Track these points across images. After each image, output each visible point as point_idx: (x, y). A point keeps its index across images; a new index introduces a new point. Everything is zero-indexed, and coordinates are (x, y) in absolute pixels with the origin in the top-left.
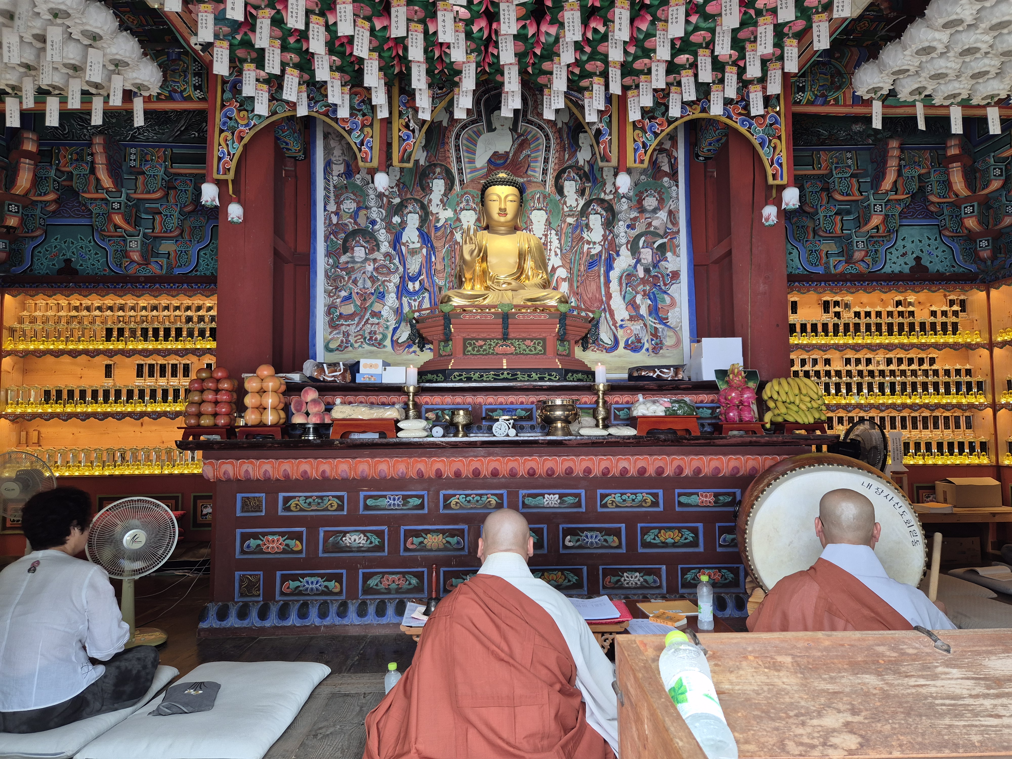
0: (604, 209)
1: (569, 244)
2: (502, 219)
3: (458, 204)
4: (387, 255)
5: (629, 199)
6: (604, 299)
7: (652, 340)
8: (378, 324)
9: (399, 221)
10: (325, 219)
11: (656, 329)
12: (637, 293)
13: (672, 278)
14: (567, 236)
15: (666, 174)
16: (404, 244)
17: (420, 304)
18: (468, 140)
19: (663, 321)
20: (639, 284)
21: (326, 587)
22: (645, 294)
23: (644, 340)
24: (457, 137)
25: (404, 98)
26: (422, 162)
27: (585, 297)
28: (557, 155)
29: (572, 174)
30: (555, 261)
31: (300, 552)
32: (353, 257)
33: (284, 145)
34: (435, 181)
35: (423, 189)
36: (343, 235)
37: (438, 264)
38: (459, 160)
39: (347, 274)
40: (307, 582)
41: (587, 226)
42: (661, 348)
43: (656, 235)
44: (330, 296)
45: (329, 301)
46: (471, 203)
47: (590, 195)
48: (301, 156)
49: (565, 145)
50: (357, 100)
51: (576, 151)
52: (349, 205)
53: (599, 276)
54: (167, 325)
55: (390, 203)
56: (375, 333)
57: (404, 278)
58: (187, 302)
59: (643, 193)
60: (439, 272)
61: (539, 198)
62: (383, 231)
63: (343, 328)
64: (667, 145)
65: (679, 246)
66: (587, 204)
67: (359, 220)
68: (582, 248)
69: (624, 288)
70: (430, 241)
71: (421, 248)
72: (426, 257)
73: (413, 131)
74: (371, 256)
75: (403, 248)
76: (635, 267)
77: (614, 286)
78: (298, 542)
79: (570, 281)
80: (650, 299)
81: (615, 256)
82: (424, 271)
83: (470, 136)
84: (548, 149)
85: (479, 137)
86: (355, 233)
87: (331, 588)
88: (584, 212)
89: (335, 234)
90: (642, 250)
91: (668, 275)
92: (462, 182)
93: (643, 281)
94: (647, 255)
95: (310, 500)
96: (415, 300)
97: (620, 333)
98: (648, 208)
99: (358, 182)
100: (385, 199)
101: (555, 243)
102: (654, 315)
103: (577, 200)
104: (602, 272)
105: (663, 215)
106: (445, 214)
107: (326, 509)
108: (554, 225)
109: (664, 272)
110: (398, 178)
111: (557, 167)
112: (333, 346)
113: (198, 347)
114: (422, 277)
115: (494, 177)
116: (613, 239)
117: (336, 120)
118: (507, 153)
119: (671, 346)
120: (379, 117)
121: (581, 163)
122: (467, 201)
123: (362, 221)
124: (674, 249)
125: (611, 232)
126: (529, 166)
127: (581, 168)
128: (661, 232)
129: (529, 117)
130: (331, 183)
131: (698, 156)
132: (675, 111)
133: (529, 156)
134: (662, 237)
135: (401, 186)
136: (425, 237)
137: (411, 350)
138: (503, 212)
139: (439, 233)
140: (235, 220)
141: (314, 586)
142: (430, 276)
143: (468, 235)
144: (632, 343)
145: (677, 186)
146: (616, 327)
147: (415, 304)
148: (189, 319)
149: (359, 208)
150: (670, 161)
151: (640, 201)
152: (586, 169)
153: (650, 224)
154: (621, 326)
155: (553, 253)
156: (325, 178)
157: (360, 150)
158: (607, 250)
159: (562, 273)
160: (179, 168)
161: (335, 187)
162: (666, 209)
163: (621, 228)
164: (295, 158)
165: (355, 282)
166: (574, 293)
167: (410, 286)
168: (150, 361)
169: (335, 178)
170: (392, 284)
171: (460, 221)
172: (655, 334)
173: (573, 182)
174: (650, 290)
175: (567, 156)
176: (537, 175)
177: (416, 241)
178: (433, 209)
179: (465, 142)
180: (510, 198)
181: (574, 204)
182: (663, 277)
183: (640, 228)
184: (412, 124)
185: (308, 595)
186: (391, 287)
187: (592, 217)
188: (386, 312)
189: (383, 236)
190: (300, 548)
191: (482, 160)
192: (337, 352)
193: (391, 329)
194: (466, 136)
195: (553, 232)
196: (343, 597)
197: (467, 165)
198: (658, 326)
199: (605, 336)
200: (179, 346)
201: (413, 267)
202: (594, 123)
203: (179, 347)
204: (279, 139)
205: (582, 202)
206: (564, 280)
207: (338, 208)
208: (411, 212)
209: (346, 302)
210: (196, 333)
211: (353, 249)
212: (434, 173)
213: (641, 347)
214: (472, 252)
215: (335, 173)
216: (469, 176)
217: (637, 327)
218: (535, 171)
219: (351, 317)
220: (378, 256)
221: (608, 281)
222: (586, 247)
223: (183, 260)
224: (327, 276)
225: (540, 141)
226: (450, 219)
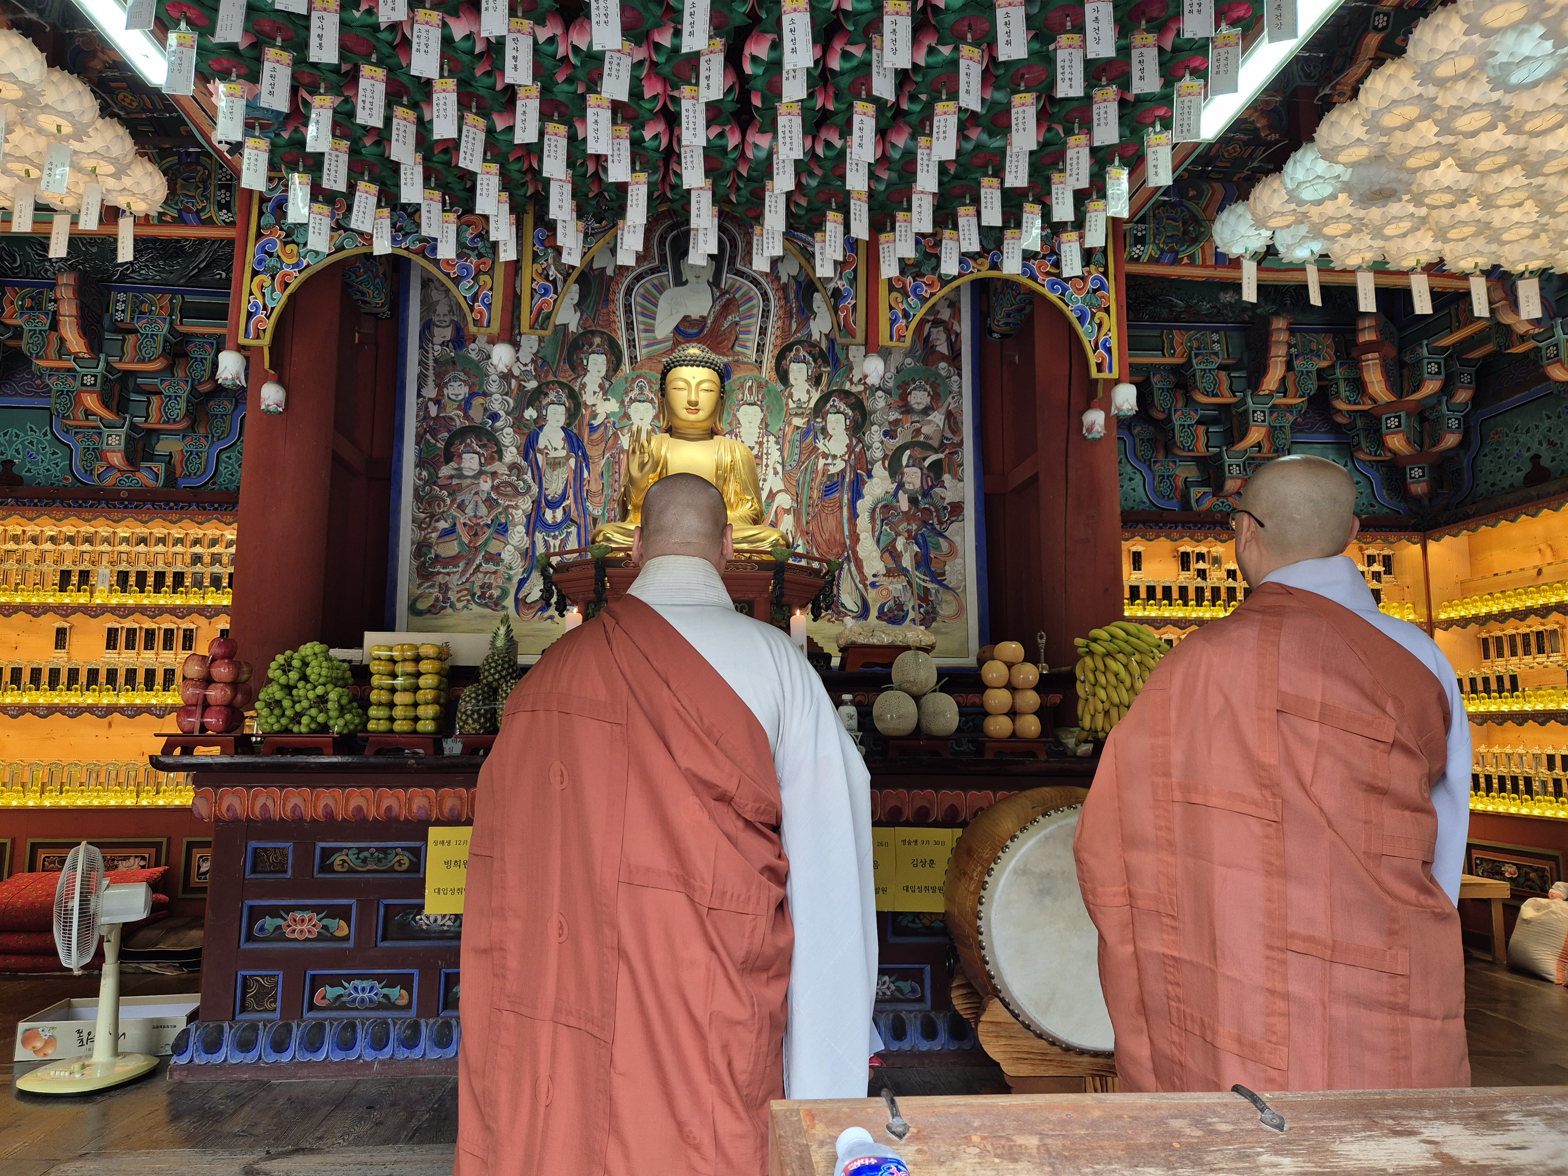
0: (848, 405)
1: (796, 457)
2: (692, 417)
3: (626, 393)
4: (513, 467)
5: (887, 392)
6: (848, 542)
7: (920, 606)
8: (495, 573)
9: (535, 415)
10: (419, 410)
11: (926, 590)
12: (898, 534)
13: (951, 514)
14: (792, 446)
15: (943, 358)
16: (540, 451)
17: (564, 542)
18: (644, 297)
19: (937, 577)
20: (901, 522)
21: (386, 996)
22: (911, 537)
23: (909, 606)
24: (629, 292)
25: (541, 232)
26: (573, 328)
27: (819, 539)
28: (780, 323)
29: (802, 353)
30: (773, 482)
31: (346, 938)
32: (459, 469)
33: (358, 296)
34: (592, 357)
35: (573, 368)
36: (446, 435)
37: (592, 483)
38: (630, 326)
39: (450, 495)
40: (356, 989)
41: (824, 430)
42: (934, 619)
43: (927, 447)
44: (420, 528)
45: (420, 535)
46: (646, 391)
47: (829, 384)
48: (385, 312)
49: (791, 308)
50: (469, 234)
51: (809, 319)
52: (458, 390)
53: (841, 507)
54: (160, 567)
55: (521, 387)
56: (490, 587)
57: (540, 502)
58: (196, 532)
59: (908, 384)
60: (594, 495)
61: (751, 387)
62: (509, 430)
63: (440, 579)
64: (945, 314)
65: (962, 465)
66: (824, 399)
67: (472, 413)
68: (816, 464)
69: (878, 527)
70: (581, 447)
71: (567, 458)
72: (575, 472)
73: (554, 282)
74: (488, 468)
75: (539, 456)
76: (895, 495)
77: (863, 522)
78: (342, 923)
79: (796, 513)
80: (917, 544)
81: (865, 478)
82: (571, 492)
83: (647, 291)
84: (766, 314)
85: (661, 293)
86: (464, 432)
87: (393, 998)
88: (819, 410)
89: (434, 432)
90: (906, 470)
91: (945, 508)
92: (633, 359)
93: (908, 517)
94: (913, 478)
95: (366, 854)
96: (555, 537)
97: (871, 594)
98: (915, 406)
99: (473, 355)
100: (513, 382)
101: (775, 455)
102: (923, 569)
103: (808, 392)
104: (845, 500)
105: (937, 418)
106: (606, 408)
107: (392, 870)
108: (774, 428)
109: (939, 504)
110: (534, 350)
111: (779, 341)
112: (422, 605)
113: (209, 602)
114: (567, 502)
115: (681, 353)
116: (863, 451)
117: (436, 262)
118: (704, 319)
119: (949, 617)
120: (502, 260)
121: (816, 336)
122: (641, 389)
123: (477, 414)
124: (955, 469)
125: (860, 441)
126: (737, 339)
127: (815, 345)
128: (935, 443)
129: (738, 266)
130: (430, 355)
131: (991, 332)
132: (950, 266)
133: (737, 324)
134: (936, 451)
135: (540, 362)
136: (574, 442)
137: (546, 614)
138: (693, 406)
139: (596, 436)
140: (271, 408)
141: (366, 995)
142: (580, 500)
143: (638, 440)
144: (890, 610)
145: (960, 375)
146: (865, 586)
147: (555, 544)
148: (197, 559)
149: (472, 395)
150: (949, 339)
151: (904, 397)
152: (824, 346)
153: (918, 432)
154: (873, 585)
155: (771, 471)
156: (421, 347)
157: (472, 308)
158: (854, 469)
159: (784, 500)
160: (192, 325)
161: (436, 360)
162: (943, 410)
163: (875, 435)
164: (375, 315)
165: (461, 507)
166: (802, 531)
167: (549, 515)
168: (128, 623)
169: (439, 347)
170: (520, 512)
171: (629, 418)
172: (924, 597)
173: (803, 365)
174: (919, 529)
175: (794, 326)
176: (748, 352)
177: (560, 447)
178: (588, 398)
179: (639, 300)
180: (705, 386)
181: (805, 398)
182: (937, 511)
183: (903, 436)
184: (552, 272)
185: (356, 1009)
186: (519, 515)
187: (831, 417)
188: (508, 554)
189: (508, 437)
190: (345, 932)
191: (664, 327)
192: (428, 616)
193: (515, 581)
194: (642, 291)
195: (772, 439)
196: (412, 1013)
197: (642, 335)
198: (930, 585)
199: (848, 598)
200: (178, 600)
201: (554, 486)
202: (830, 280)
203: (178, 602)
204: (350, 286)
205: (816, 396)
206: (787, 511)
207: (440, 393)
208: (553, 403)
209: (447, 538)
210: (207, 582)
211: (460, 457)
212: (591, 345)
213: (904, 618)
214: (642, 466)
215: (438, 340)
216: (644, 351)
217: (897, 586)
218: (746, 347)
219: (453, 560)
220: (499, 467)
221: (854, 515)
222: (821, 462)
223: (192, 468)
224: (418, 497)
225: (755, 302)
226: (613, 414)
